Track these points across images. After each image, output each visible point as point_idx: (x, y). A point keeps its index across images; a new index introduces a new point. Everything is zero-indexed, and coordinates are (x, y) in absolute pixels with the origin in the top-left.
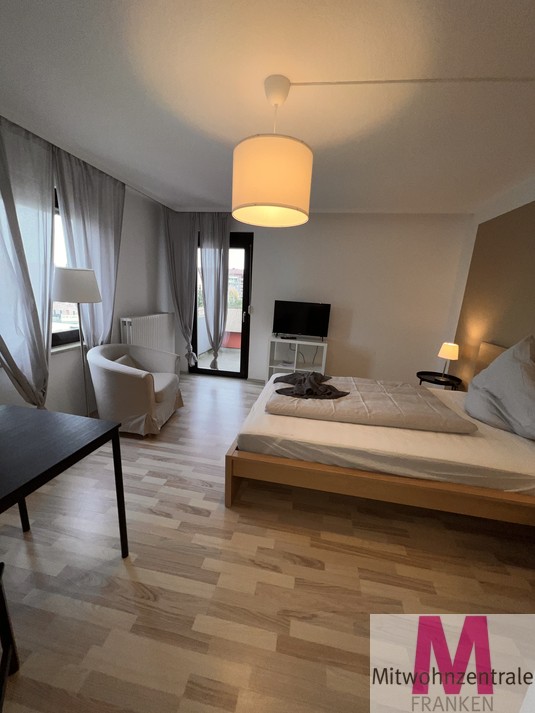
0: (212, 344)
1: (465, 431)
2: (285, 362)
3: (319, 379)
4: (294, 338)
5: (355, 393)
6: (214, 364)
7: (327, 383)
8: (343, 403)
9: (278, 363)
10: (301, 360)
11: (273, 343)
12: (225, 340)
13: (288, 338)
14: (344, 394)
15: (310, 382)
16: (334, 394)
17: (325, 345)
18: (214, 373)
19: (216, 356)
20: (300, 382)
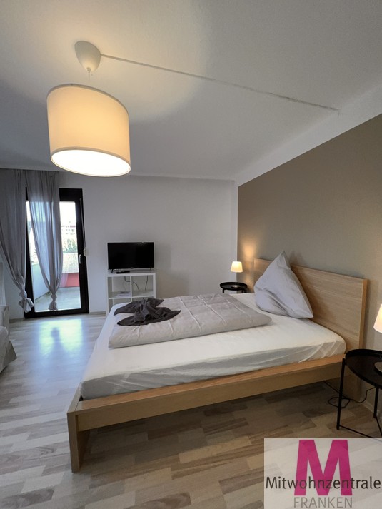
0: (49, 287)
1: (264, 323)
2: (122, 293)
3: (154, 303)
4: (128, 272)
5: (185, 310)
6: (53, 305)
7: (161, 306)
8: (178, 320)
9: (116, 294)
10: (136, 288)
11: (109, 279)
12: (63, 281)
13: (122, 273)
14: (177, 313)
15: (147, 307)
16: (168, 314)
17: (153, 274)
18: (54, 314)
19: (54, 297)
20: (139, 310)
